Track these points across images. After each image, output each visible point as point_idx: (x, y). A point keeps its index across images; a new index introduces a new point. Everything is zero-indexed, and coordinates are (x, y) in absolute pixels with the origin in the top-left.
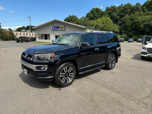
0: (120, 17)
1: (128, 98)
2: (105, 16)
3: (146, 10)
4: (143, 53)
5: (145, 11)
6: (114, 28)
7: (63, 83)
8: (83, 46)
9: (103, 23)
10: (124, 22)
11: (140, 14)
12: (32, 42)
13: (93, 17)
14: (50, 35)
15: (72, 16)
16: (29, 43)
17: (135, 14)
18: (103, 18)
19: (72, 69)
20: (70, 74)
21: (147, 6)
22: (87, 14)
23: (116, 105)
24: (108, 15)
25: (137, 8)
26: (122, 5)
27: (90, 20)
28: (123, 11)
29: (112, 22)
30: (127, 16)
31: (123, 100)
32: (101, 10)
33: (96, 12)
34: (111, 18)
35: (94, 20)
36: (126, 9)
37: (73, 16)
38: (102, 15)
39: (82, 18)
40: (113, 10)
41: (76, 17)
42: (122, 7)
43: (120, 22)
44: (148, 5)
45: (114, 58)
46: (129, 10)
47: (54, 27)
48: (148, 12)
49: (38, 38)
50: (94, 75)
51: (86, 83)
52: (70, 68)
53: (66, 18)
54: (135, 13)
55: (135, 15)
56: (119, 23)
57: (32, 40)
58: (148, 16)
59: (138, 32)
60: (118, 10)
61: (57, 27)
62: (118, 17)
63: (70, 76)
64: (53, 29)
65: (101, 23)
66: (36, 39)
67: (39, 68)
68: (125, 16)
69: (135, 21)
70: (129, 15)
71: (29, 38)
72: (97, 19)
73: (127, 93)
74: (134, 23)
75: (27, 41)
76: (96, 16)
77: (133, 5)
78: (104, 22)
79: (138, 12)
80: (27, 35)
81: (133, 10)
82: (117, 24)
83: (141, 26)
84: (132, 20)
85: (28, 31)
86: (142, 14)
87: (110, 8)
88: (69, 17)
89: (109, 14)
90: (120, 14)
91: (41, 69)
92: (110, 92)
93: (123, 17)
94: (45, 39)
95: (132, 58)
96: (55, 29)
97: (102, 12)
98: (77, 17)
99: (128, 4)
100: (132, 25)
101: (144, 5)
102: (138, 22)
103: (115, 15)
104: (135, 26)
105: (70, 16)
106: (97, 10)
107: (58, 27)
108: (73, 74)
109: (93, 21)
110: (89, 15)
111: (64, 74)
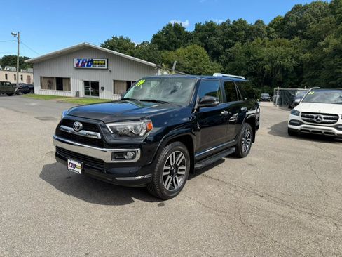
0: (225, 48)
1: (311, 214)
2: (192, 43)
3: (275, 35)
4: (292, 122)
5: (272, 38)
6: (212, 70)
7: (168, 189)
8: (203, 105)
9: (190, 58)
10: (231, 59)
11: (263, 44)
12: (24, 95)
13: (167, 43)
14: (69, 79)
15: (118, 37)
16: (14, 97)
17: (254, 42)
18: (190, 47)
19: (183, 157)
20: (179, 168)
21: (275, 28)
22: (155, 37)
23: (296, 229)
24: (199, 42)
25: (259, 30)
26: (228, 21)
27: (160, 49)
28: (230, 35)
29: (207, 56)
30: (238, 44)
31: (303, 218)
32: (184, 29)
33: (173, 33)
34: (206, 48)
35: (169, 50)
36: (235, 31)
37: (121, 38)
38: (187, 42)
39: (142, 44)
40: (210, 31)
41: (128, 41)
42: (229, 27)
43: (223, 58)
44: (279, 25)
45: (249, 133)
46: (243, 33)
47: (81, 62)
48: (279, 40)
49: (40, 87)
50: (216, 169)
51: (210, 187)
52: (180, 155)
53: (106, 42)
54: (253, 40)
55: (253, 45)
56: (222, 60)
57: (25, 90)
58: (281, 49)
59: (260, 80)
60: (220, 32)
61: (88, 62)
62: (221, 47)
63: (179, 173)
64: (78, 64)
65: (184, 59)
66: (33, 89)
67: (119, 156)
68: (234, 44)
69: (255, 58)
70: (243, 43)
71: (15, 85)
72: (176, 48)
73: (303, 205)
74: (252, 60)
75: (10, 94)
76: (174, 42)
77: (249, 23)
78: (192, 57)
79: (259, 39)
80: (6, 78)
81: (251, 34)
82: (218, 62)
83: (266, 67)
84: (248, 54)
85: (8, 68)
86: (267, 43)
87: (203, 27)
88: (113, 41)
89: (202, 39)
90: (225, 41)
91: (126, 157)
92: (269, 203)
93: (229, 47)
94: (58, 89)
95: (269, 133)
96: (83, 65)
97: (186, 33)
98: (132, 41)
99: (240, 21)
100: (248, 64)
101: (271, 25)
102: (261, 60)
103: (214, 41)
104: (256, 68)
105: (115, 38)
106: (178, 29)
107: (92, 61)
108: (184, 168)
109: (167, 52)
110: (159, 38)
111: (169, 168)
